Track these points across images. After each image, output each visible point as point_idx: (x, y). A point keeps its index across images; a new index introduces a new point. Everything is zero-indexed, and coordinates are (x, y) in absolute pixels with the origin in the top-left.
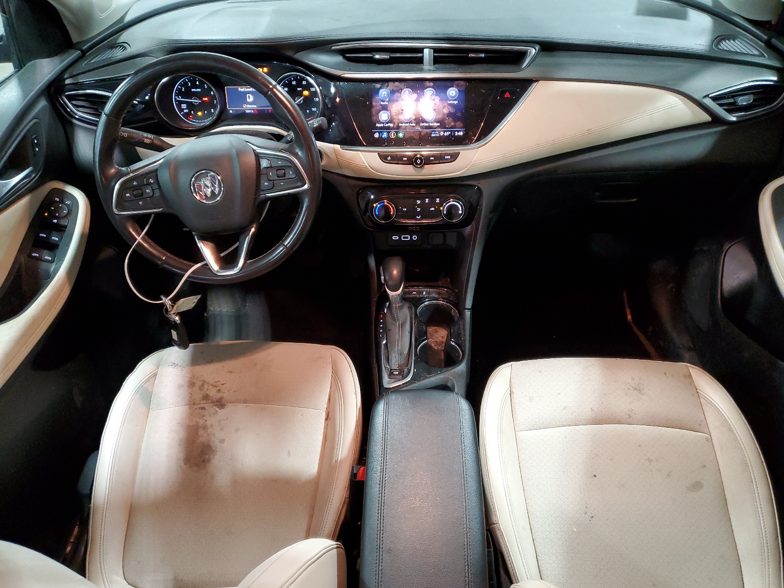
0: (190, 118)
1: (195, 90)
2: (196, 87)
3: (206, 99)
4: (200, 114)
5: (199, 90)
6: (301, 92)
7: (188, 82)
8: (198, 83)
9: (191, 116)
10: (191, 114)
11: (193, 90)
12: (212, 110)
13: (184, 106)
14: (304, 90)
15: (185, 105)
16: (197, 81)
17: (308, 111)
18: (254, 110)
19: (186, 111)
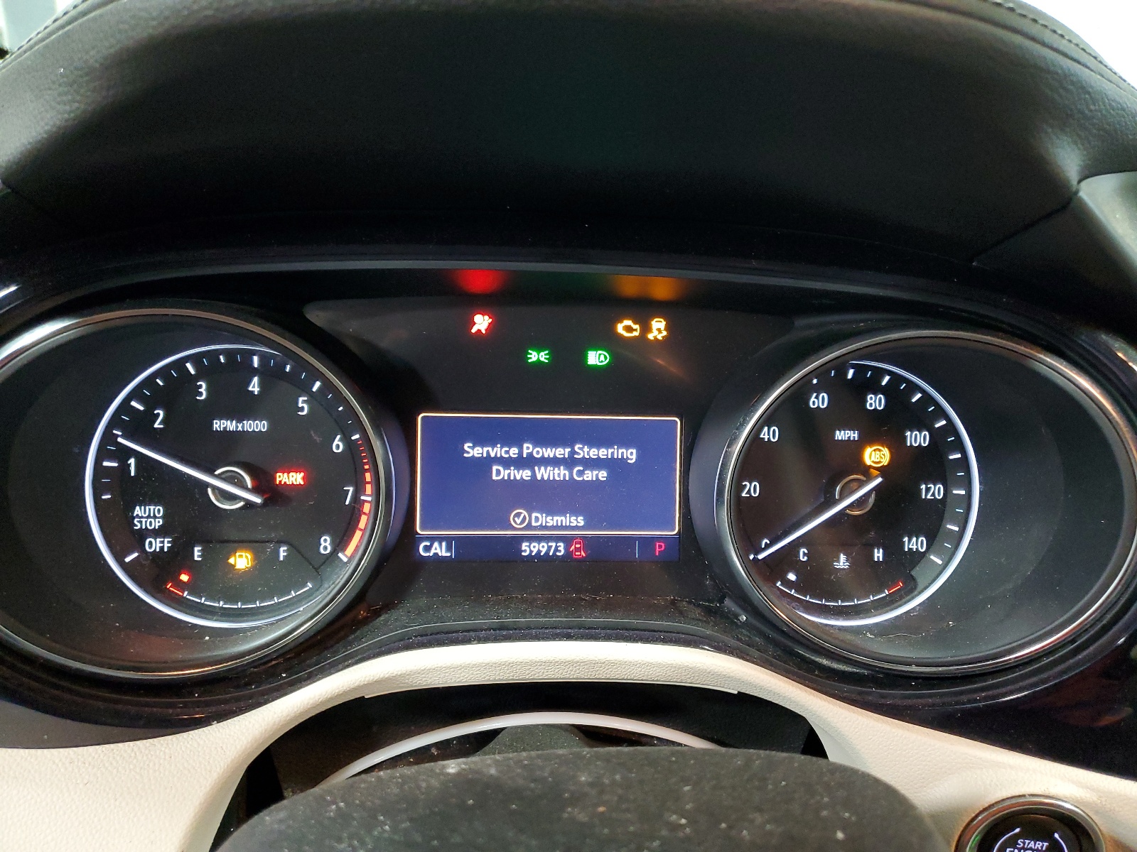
0: (183, 586)
1: (231, 425)
2: (244, 407)
3: (296, 478)
4: (242, 561)
5: (260, 426)
6: (855, 450)
7: (192, 380)
8: (255, 386)
9: (184, 578)
10: (191, 566)
11: (218, 425)
12: (326, 544)
13: (148, 516)
14: (866, 439)
15: (159, 510)
16: (255, 372)
17: (878, 554)
18: (568, 540)
19: (155, 545)
